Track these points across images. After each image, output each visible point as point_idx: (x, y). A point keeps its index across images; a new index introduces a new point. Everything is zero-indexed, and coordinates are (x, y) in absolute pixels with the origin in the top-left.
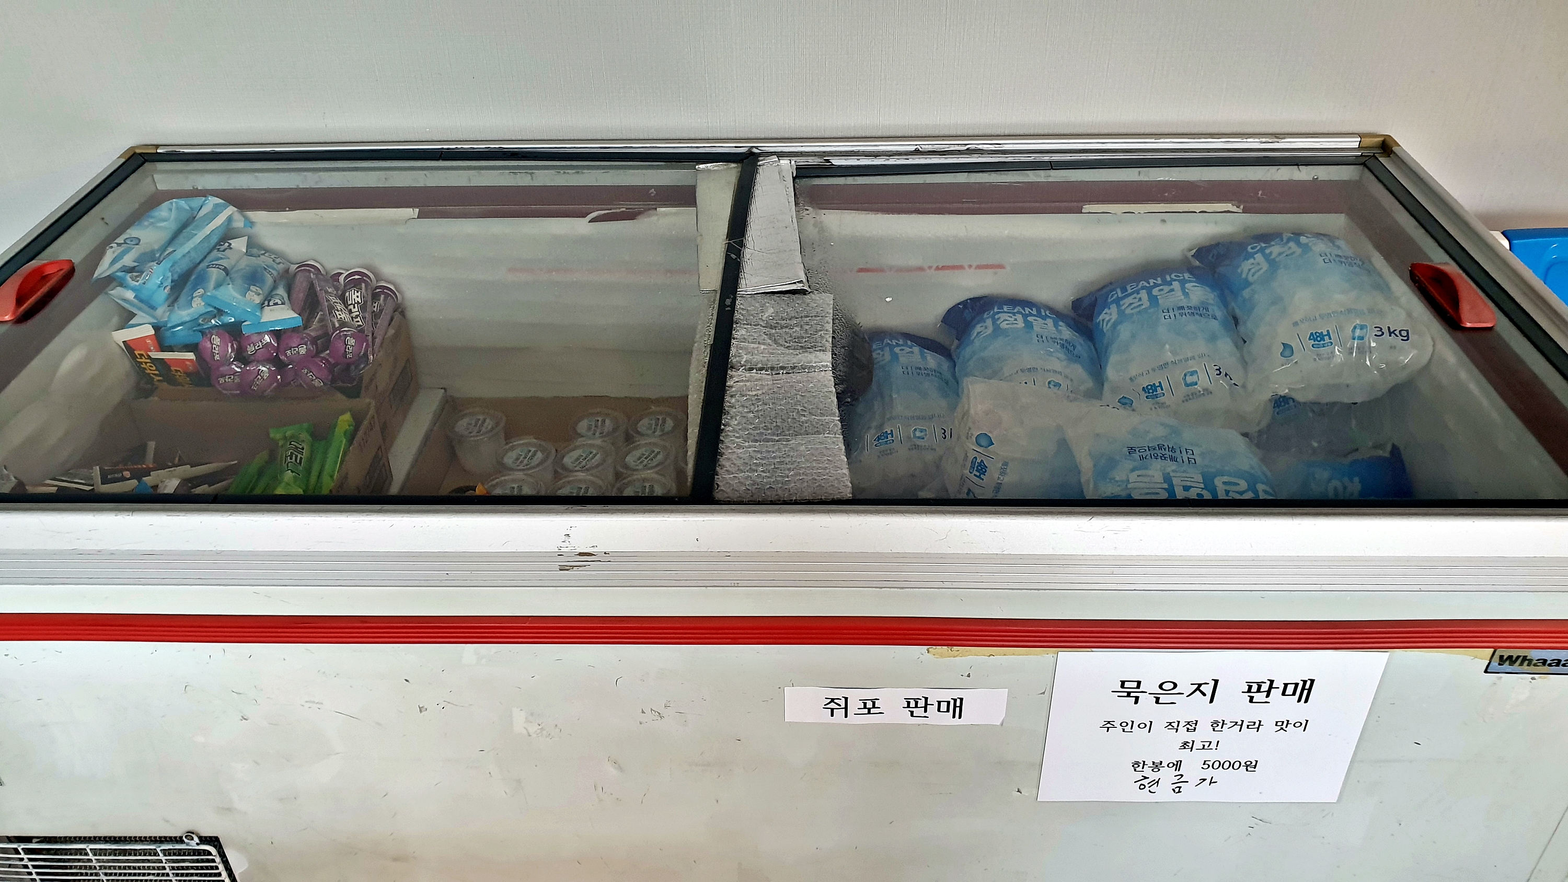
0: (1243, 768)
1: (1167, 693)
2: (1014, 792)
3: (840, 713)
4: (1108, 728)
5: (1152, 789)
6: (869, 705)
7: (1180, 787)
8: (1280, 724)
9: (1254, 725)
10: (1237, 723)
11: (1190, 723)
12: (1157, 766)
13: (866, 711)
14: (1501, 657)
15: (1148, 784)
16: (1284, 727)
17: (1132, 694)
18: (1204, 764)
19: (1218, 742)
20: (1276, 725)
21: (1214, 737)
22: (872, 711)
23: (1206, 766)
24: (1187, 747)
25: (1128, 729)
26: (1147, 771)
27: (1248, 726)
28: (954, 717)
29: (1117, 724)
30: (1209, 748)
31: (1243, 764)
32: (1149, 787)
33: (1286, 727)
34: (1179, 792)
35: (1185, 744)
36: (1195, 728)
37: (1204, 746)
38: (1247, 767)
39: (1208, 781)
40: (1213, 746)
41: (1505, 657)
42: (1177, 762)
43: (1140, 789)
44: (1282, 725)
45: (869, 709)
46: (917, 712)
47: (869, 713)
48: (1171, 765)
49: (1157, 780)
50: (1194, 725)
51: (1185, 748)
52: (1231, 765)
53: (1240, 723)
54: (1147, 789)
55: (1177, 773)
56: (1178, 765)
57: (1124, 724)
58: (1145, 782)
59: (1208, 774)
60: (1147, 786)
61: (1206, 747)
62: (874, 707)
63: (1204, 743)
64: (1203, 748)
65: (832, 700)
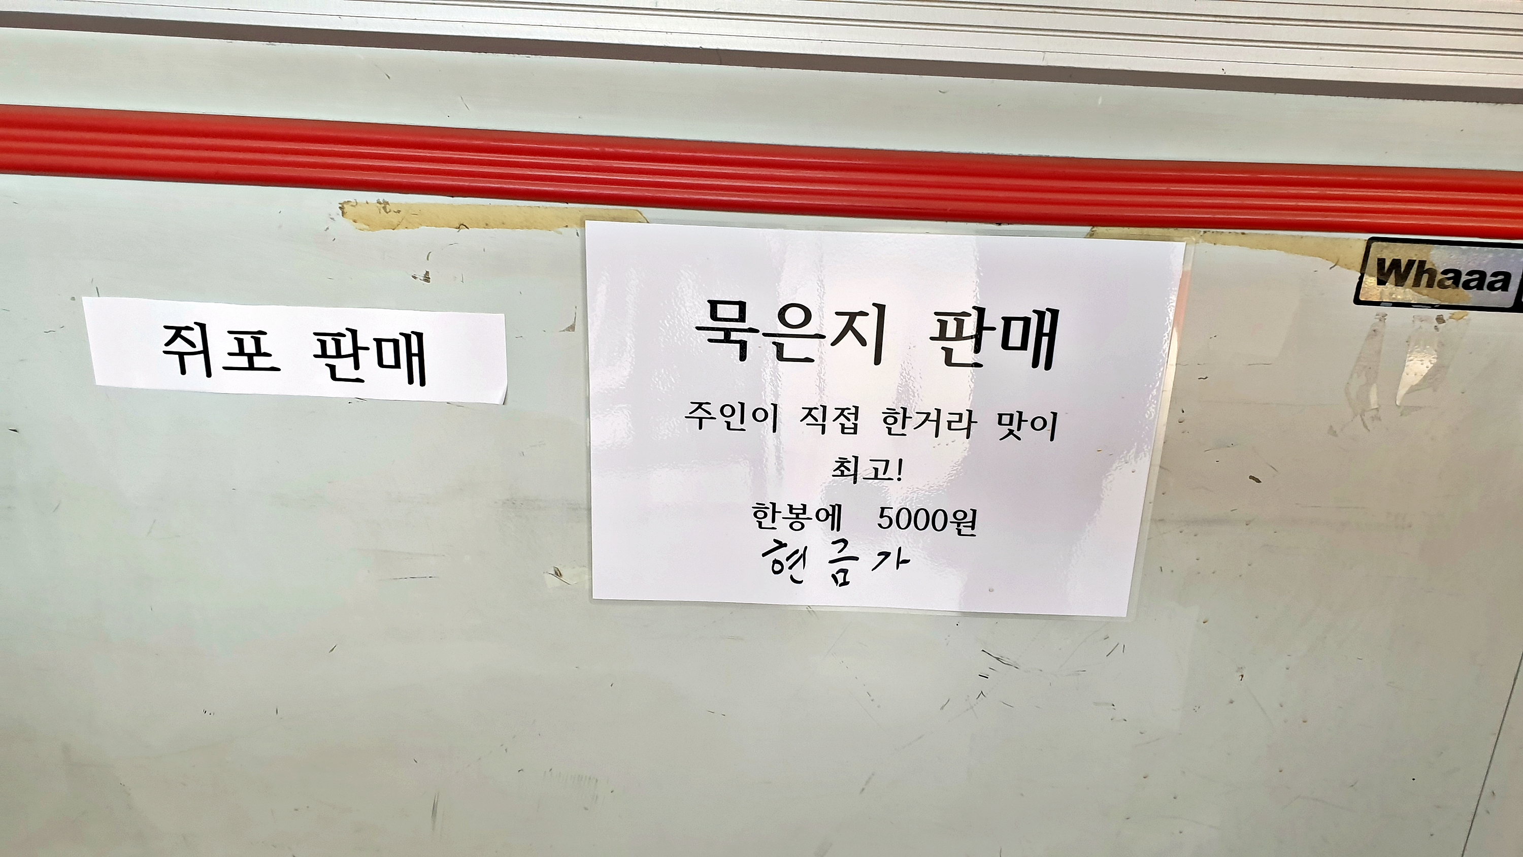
0: (952, 528)
1: (797, 332)
2: (547, 576)
3: (195, 363)
4: (701, 419)
5: (797, 572)
6: (250, 347)
7: (845, 571)
8: (1006, 419)
9: (960, 421)
10: (928, 414)
11: (846, 413)
12: (798, 515)
13: (243, 361)
14: (1381, 262)
15: (788, 559)
16: (1014, 427)
17: (734, 336)
18: (882, 516)
19: (901, 461)
20: (1000, 423)
21: (889, 448)
22: (258, 361)
23: (885, 522)
24: (846, 472)
25: (735, 421)
26: (783, 531)
27: (950, 422)
28: (411, 381)
29: (715, 411)
30: (886, 476)
31: (951, 518)
32: (790, 568)
33: (1019, 429)
34: (845, 583)
35: (842, 465)
36: (856, 425)
37: (876, 470)
38: (959, 525)
39: (893, 558)
40: (893, 471)
41: (1387, 264)
42: (834, 507)
43: (775, 573)
44: (1011, 424)
45: (250, 357)
46: (344, 367)
47: (251, 367)
48: (822, 515)
49: (801, 552)
50: (852, 417)
51: (842, 475)
52: (931, 520)
53: (933, 416)
54: (786, 572)
55: (837, 536)
56: (834, 515)
57: (728, 411)
58: (781, 554)
59: (892, 540)
60: (787, 564)
61: (880, 475)
62: (259, 353)
63: (876, 465)
64: (876, 478)
65: (178, 332)
